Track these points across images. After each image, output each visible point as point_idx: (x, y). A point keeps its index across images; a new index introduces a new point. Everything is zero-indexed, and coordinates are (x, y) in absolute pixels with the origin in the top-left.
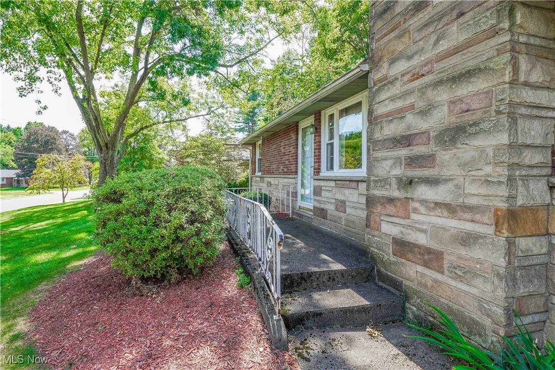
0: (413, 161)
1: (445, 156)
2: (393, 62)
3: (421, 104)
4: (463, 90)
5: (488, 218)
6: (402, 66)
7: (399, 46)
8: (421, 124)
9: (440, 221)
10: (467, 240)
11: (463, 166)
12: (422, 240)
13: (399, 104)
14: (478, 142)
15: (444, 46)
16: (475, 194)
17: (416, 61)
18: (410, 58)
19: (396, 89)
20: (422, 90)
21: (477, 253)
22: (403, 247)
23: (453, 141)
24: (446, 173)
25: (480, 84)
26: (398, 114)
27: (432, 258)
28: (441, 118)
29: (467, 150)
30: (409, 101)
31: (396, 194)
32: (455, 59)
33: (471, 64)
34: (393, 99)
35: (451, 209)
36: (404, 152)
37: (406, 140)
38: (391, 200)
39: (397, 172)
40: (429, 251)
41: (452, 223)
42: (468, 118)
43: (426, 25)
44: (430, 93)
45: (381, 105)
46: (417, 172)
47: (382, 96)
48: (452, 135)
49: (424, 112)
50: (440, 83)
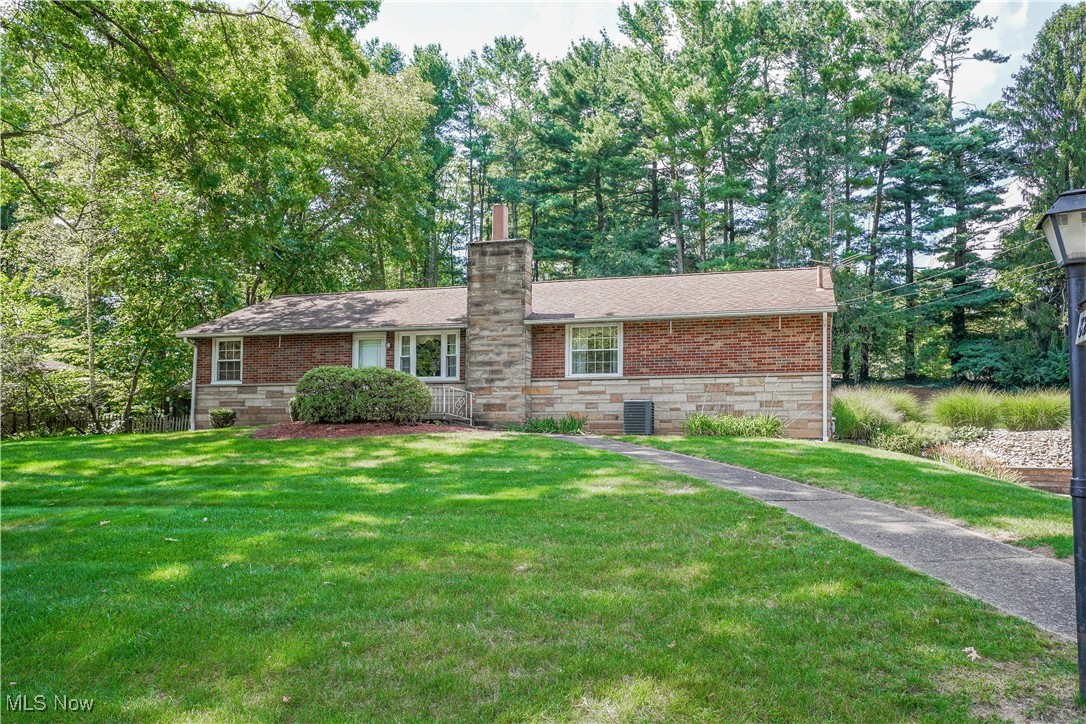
0: (492, 372)
1: (506, 370)
2: (482, 329)
3: (497, 351)
4: (512, 350)
5: (520, 389)
6: (486, 333)
7: (486, 325)
8: (497, 359)
9: (503, 393)
10: (514, 397)
11: (513, 374)
12: (498, 401)
13: (486, 348)
14: (517, 367)
15: (505, 333)
16: (516, 382)
17: (494, 333)
18: (491, 331)
19: (485, 341)
20: (497, 346)
21: (518, 400)
22: (488, 407)
23: (509, 366)
24: (507, 376)
25: (517, 349)
26: (486, 352)
27: (502, 407)
28: (504, 357)
29: (514, 369)
30: (491, 348)
31: (485, 385)
32: (509, 339)
33: (515, 343)
34: (482, 345)
35: (509, 388)
36: (488, 368)
37: (490, 364)
38: (482, 389)
39: (486, 376)
40: (500, 405)
41: (509, 393)
42: (513, 359)
43: (499, 322)
44: (500, 347)
45: (475, 346)
46: (495, 376)
47: (476, 342)
48: (509, 364)
49: (498, 354)
50: (504, 345)
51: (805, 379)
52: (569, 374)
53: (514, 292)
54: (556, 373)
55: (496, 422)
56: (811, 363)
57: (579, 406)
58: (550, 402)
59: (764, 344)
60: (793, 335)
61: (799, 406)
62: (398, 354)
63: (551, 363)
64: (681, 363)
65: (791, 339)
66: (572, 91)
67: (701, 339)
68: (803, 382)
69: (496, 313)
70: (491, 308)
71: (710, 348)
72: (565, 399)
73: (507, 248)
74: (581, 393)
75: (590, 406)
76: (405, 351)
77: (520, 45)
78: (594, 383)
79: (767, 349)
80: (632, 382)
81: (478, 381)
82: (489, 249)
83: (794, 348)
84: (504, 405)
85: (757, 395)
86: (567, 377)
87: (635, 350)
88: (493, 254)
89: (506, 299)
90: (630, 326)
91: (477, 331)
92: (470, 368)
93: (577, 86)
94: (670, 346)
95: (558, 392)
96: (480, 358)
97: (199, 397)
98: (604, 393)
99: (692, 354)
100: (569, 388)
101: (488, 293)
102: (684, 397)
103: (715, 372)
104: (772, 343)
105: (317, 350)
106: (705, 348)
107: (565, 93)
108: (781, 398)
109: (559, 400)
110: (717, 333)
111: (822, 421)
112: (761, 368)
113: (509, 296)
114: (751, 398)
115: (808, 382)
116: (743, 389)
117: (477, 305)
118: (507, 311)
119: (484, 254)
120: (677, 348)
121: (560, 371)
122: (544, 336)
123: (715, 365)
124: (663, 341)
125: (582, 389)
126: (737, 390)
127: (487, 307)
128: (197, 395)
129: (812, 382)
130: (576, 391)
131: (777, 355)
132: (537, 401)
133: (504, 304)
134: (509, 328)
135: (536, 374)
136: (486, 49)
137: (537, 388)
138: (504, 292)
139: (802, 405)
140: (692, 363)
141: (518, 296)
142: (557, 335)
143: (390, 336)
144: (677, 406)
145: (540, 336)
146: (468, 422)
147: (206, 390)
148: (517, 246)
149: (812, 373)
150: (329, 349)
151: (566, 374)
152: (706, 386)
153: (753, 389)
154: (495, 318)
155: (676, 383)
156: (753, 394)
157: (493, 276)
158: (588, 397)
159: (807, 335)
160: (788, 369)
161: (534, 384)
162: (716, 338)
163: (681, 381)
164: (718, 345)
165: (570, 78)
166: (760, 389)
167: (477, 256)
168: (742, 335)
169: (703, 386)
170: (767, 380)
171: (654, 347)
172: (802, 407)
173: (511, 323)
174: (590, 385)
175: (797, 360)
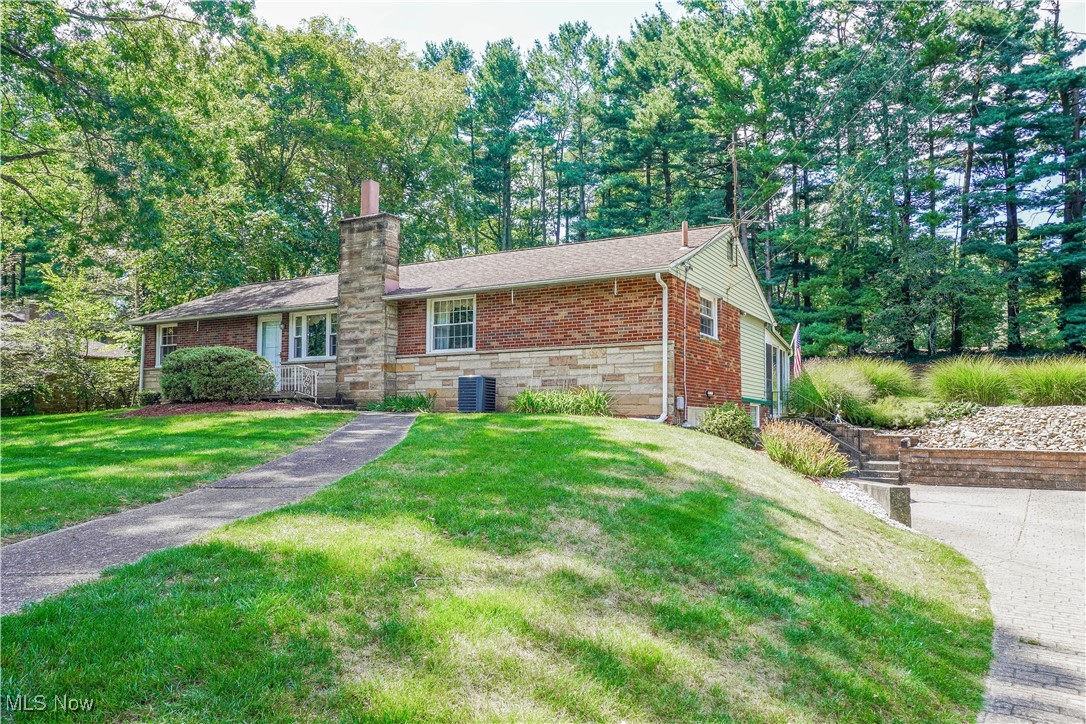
0: (358, 350)
1: (369, 348)
2: (350, 307)
3: (361, 328)
4: (374, 327)
5: (382, 367)
6: (353, 310)
7: (353, 302)
8: (362, 336)
9: (366, 371)
10: (375, 375)
11: (374, 351)
12: (361, 379)
13: (352, 326)
14: (378, 344)
15: (369, 310)
17: (359, 311)
18: (357, 308)
19: (351, 319)
20: (362, 323)
21: (378, 378)
22: (354, 385)
23: (371, 343)
24: (369, 354)
25: (378, 326)
26: (352, 330)
27: (364, 385)
28: (367, 335)
29: (375, 346)
30: (357, 326)
31: (351, 363)
32: (372, 315)
33: (376, 319)
34: (350, 323)
35: (370, 366)
36: (354, 346)
37: (355, 341)
38: (349, 367)
39: (352, 354)
40: (363, 383)
41: (371, 371)
42: (375, 336)
43: (364, 299)
44: (364, 325)
45: (345, 324)
46: (360, 354)
47: (345, 320)
48: (371, 341)
49: (362, 332)
50: (367, 322)
51: (646, 349)
52: (430, 349)
53: (376, 268)
54: (417, 349)
55: (360, 401)
56: (653, 331)
57: (437, 383)
58: (412, 379)
59: (607, 311)
60: (634, 300)
61: (641, 379)
62: (292, 334)
63: (413, 339)
64: (528, 335)
65: (633, 305)
66: (634, 69)
67: (546, 309)
68: (645, 353)
69: (362, 290)
70: (357, 285)
71: (556, 318)
72: (425, 376)
73: (370, 223)
74: (438, 369)
75: (446, 383)
76: (298, 331)
77: (584, 29)
78: (450, 358)
79: (609, 317)
80: (482, 358)
81: (346, 359)
82: (356, 226)
83: (636, 315)
84: (367, 383)
85: (599, 367)
86: (428, 353)
87: (486, 323)
88: (359, 231)
89: (370, 275)
90: (483, 297)
91: (346, 309)
92: (340, 346)
93: (639, 63)
94: (518, 318)
95: (419, 369)
96: (348, 336)
97: (147, 380)
98: (458, 369)
99: (539, 326)
100: (428, 364)
101: (355, 270)
102: (529, 372)
103: (558, 342)
104: (615, 310)
105: (229, 333)
106: (550, 318)
107: (627, 72)
108: (623, 371)
109: (419, 377)
110: (562, 301)
111: (661, 396)
112: (603, 338)
113: (371, 272)
114: (590, 371)
115: (649, 352)
116: (585, 362)
117: (346, 283)
118: (370, 287)
119: (352, 231)
120: (525, 319)
121: (422, 347)
122: (407, 311)
123: (560, 336)
124: (512, 312)
125: (439, 365)
126: (580, 362)
127: (355, 285)
128: (144, 377)
129: (654, 352)
130: (434, 368)
131: (619, 322)
132: (401, 379)
133: (368, 281)
134: (372, 305)
135: (401, 351)
136: (552, 38)
137: (401, 365)
138: (368, 268)
139: (643, 377)
140: (537, 335)
141: (379, 271)
142: (419, 310)
143: (286, 316)
144: (523, 382)
145: (405, 312)
146: (313, 400)
147: (152, 373)
148: (379, 220)
149: (653, 343)
150: (239, 332)
151: (428, 350)
152: (551, 359)
153: (596, 362)
154: (360, 295)
155: (523, 356)
156: (595, 367)
157: (359, 253)
158: (444, 373)
159: (648, 300)
160: (631, 338)
161: (399, 361)
162: (561, 307)
163: (527, 354)
164: (562, 314)
165: (633, 56)
166: (602, 361)
167: (347, 234)
168: (586, 302)
169: (547, 360)
170: (609, 351)
171: (504, 319)
172: (644, 381)
173: (372, 299)
174: (446, 361)
175: (639, 328)
